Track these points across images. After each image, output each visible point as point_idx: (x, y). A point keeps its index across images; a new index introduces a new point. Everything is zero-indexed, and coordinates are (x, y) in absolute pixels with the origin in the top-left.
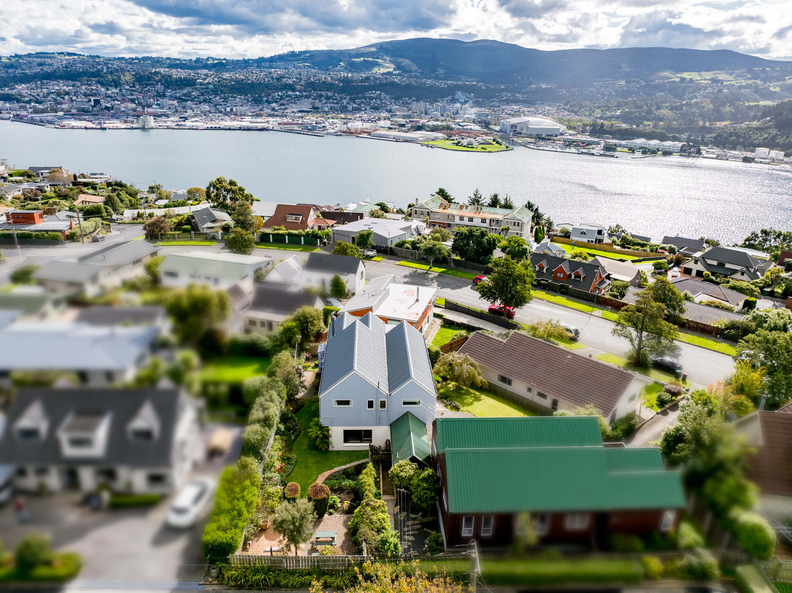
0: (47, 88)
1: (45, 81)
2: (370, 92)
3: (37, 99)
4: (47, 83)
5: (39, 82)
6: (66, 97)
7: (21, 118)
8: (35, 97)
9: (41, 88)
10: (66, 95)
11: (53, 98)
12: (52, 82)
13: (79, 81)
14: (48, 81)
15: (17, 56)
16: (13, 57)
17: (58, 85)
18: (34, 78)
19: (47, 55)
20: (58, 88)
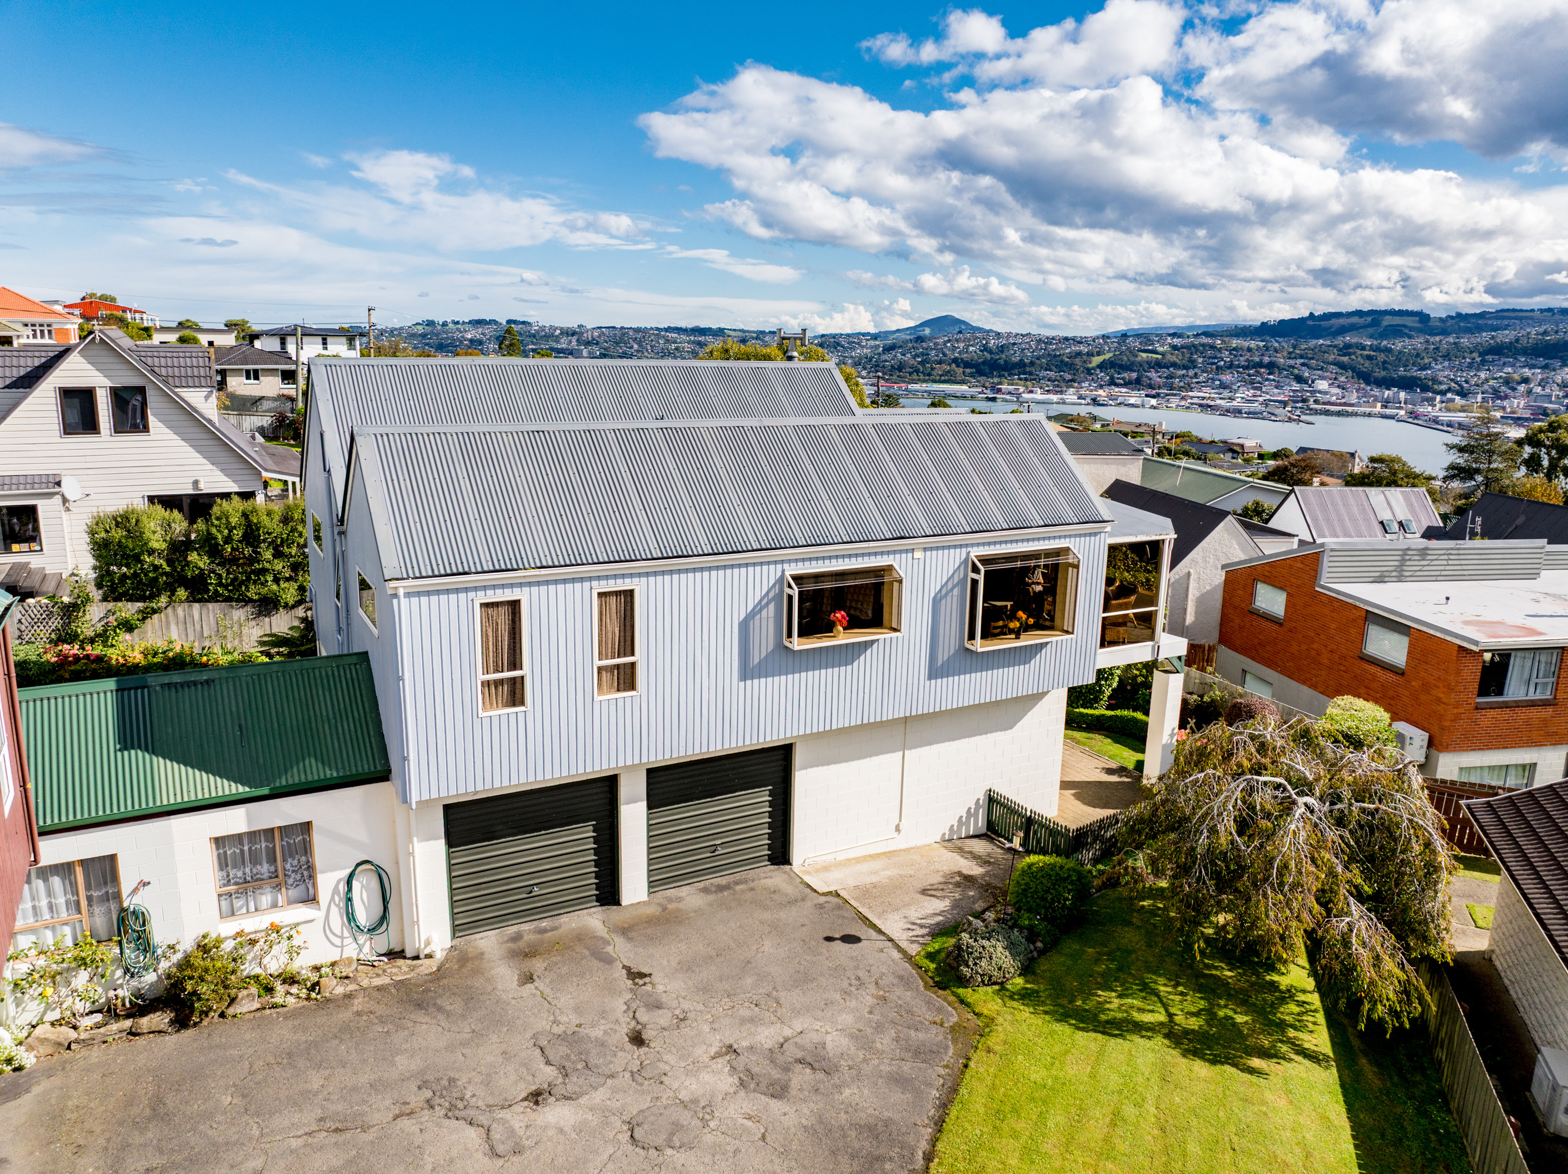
3: (1462, 388)
5: (1479, 359)
6: (1522, 388)
7: (1416, 418)
10: (1519, 383)
12: (1503, 360)
15: (1459, 315)
16: (1452, 317)
17: (1513, 366)
18: (1471, 352)
19: (1517, 314)
20: (1510, 370)
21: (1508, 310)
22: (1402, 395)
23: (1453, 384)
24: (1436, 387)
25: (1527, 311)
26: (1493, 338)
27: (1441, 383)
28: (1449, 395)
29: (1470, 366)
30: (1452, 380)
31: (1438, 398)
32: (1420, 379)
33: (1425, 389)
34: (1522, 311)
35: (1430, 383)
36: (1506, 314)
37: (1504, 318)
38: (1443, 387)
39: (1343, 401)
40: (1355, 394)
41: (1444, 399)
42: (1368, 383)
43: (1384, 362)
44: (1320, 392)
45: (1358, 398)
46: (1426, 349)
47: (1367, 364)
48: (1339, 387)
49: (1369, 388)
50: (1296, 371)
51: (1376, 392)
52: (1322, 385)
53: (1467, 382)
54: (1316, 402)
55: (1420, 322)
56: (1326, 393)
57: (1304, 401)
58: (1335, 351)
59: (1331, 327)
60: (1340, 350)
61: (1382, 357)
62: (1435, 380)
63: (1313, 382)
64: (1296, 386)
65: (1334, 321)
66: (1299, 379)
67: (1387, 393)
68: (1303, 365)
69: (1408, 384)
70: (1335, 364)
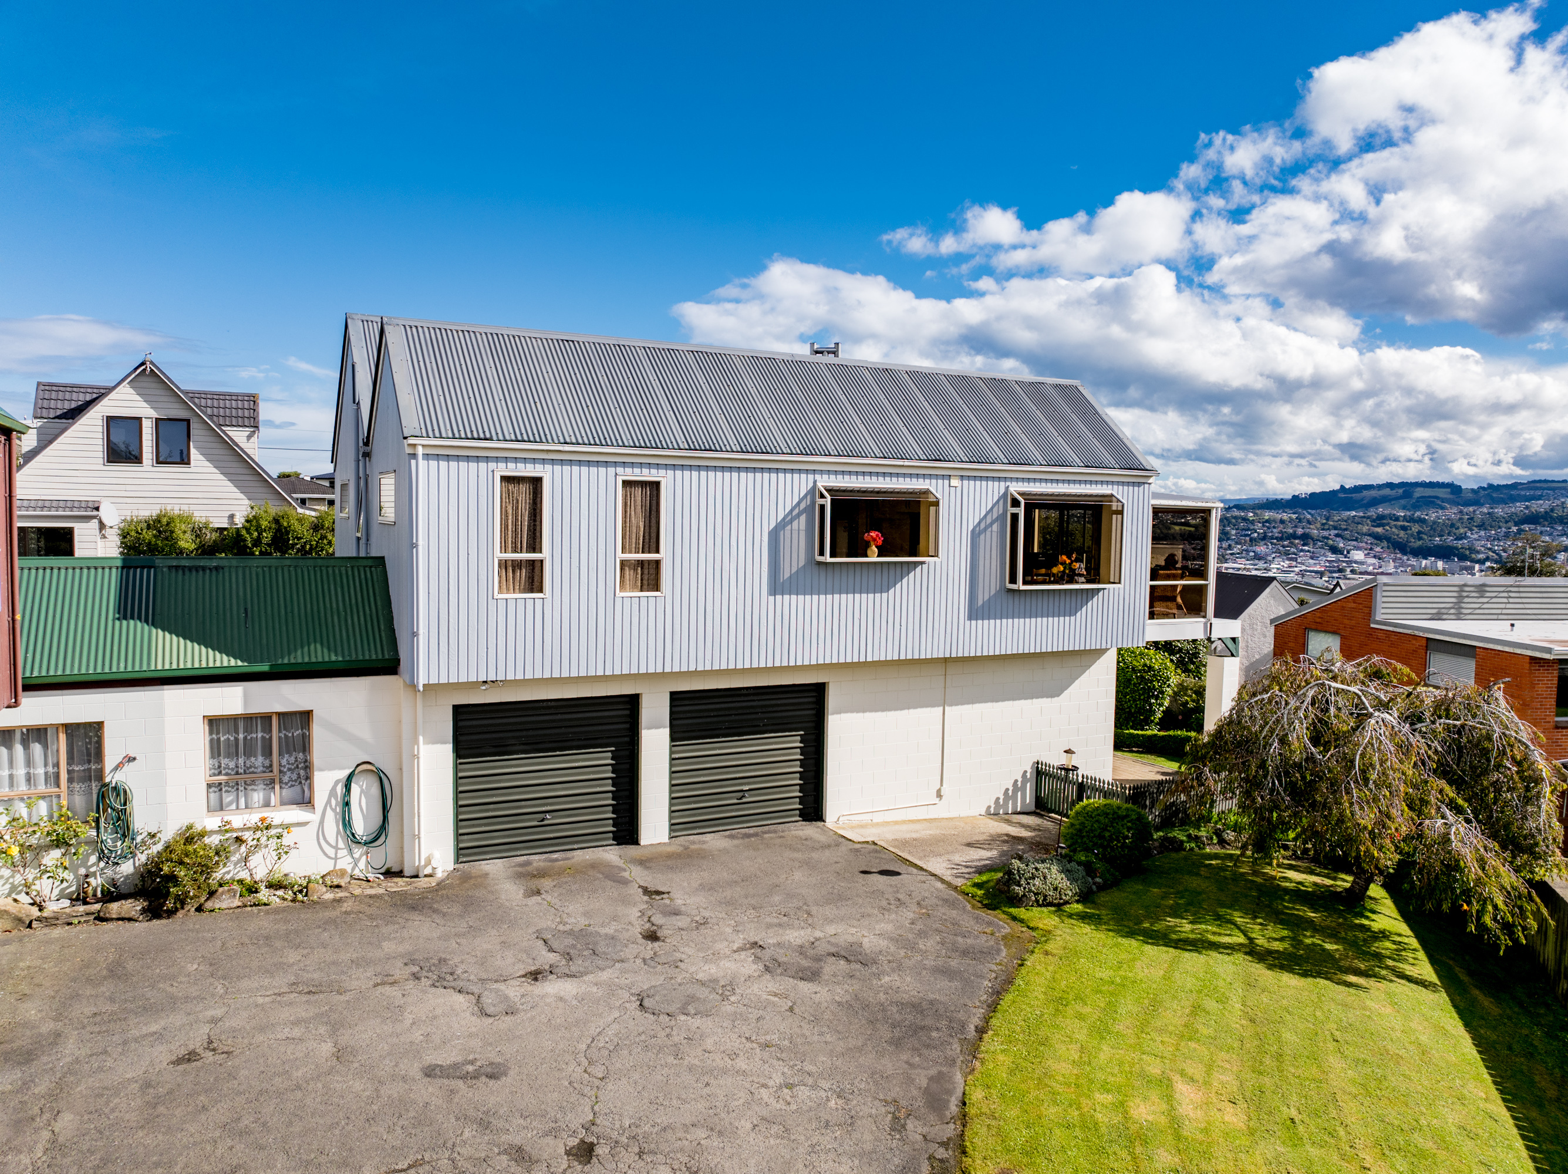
15: (1491, 486)
16: (1483, 488)
17: (1550, 535)
18: (1507, 522)
19: (1550, 485)
20: (1547, 538)
21: (1540, 481)
22: (1440, 564)
23: (1491, 553)
24: (1473, 556)
25: (1559, 482)
26: (1527, 507)
27: (1478, 552)
28: (1488, 564)
29: (1507, 536)
30: (1490, 549)
31: (1477, 567)
32: (1457, 548)
33: (1463, 558)
34: (1553, 481)
35: (1468, 552)
36: (1538, 485)
37: (1537, 488)
38: (1481, 556)
39: (1380, 570)
40: (1392, 564)
41: (1483, 568)
42: (1404, 553)
43: (1419, 533)
44: (1356, 562)
45: (1395, 567)
46: (1460, 519)
47: (1402, 533)
48: (1375, 557)
49: (1405, 558)
50: (1331, 542)
51: (1413, 561)
52: (1358, 555)
53: (1504, 551)
54: (1353, 572)
55: (1452, 493)
56: (1362, 563)
57: (1341, 571)
58: (1368, 522)
59: (1362, 500)
60: (1373, 521)
61: (1416, 528)
62: (1472, 550)
63: (1348, 552)
64: (1332, 557)
65: (1365, 493)
66: (1334, 550)
67: (1424, 562)
68: (1337, 535)
69: (1445, 553)
70: (1370, 535)
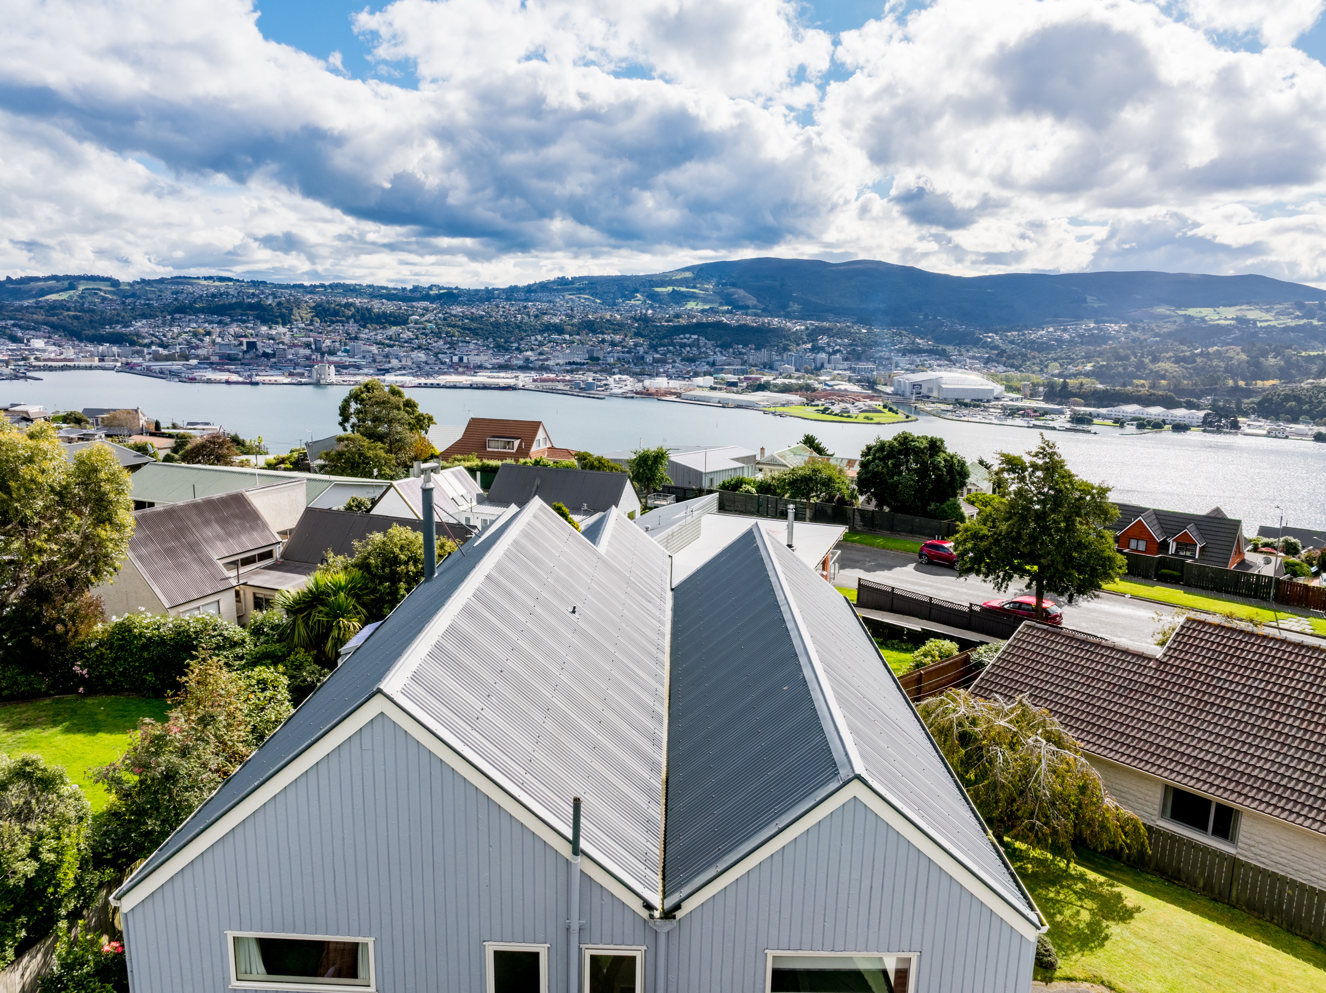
0: (179, 325)
1: (177, 316)
2: (682, 336)
3: (162, 341)
4: (181, 318)
5: (169, 317)
6: (207, 339)
7: (132, 368)
8: (159, 339)
9: (171, 326)
10: (205, 335)
11: (186, 340)
12: (188, 317)
13: (229, 315)
14: (182, 315)
15: (143, 281)
16: (138, 283)
17: (196, 322)
18: (162, 312)
19: (188, 280)
20: (195, 325)
21: (180, 277)
22: (115, 349)
23: (154, 339)
24: (140, 341)
25: (194, 278)
26: (176, 300)
27: (144, 338)
28: (154, 348)
29: (164, 324)
30: (153, 335)
31: (146, 350)
32: (125, 335)
33: (133, 343)
34: (190, 278)
35: (135, 338)
36: (179, 280)
37: (179, 284)
38: (146, 341)
39: (62, 357)
40: (72, 351)
41: (150, 351)
42: (81, 341)
43: (91, 321)
44: (38, 350)
45: (75, 353)
46: (124, 309)
47: (76, 323)
48: (54, 344)
49: (82, 344)
50: (8, 332)
51: (91, 348)
52: (38, 343)
53: (164, 336)
54: (37, 359)
55: (112, 286)
56: (44, 351)
57: (24, 359)
58: (42, 311)
59: (31, 290)
60: (47, 311)
61: (87, 316)
62: (138, 335)
63: (28, 341)
64: (13, 346)
65: (32, 284)
66: (14, 339)
67: (101, 348)
68: (14, 325)
69: (117, 339)
70: (46, 324)
